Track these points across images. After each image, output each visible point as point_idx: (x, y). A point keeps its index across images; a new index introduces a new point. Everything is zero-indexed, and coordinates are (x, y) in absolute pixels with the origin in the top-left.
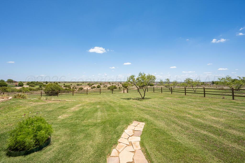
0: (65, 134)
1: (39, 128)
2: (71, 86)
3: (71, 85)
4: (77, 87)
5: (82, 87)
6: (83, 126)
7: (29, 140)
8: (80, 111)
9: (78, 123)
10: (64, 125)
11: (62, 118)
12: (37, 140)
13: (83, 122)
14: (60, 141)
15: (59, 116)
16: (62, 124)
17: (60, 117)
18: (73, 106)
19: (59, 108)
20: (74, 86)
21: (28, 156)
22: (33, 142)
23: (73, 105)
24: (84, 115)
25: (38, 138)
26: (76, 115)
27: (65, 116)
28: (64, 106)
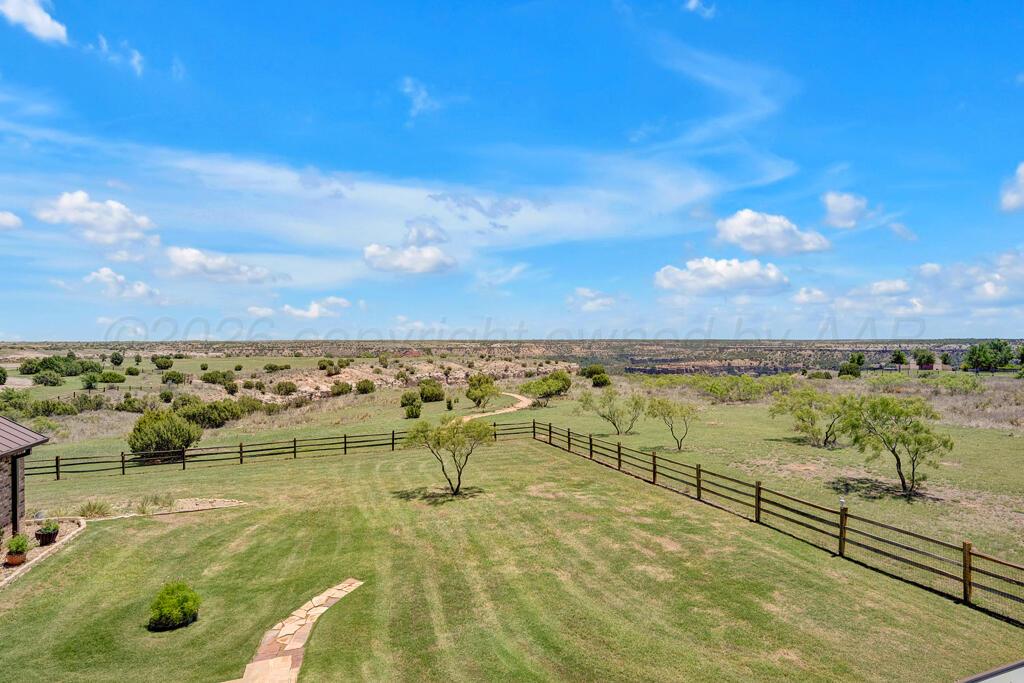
0: (218, 605)
1: (186, 600)
2: (236, 373)
3: (239, 368)
4: (266, 379)
5: (293, 381)
6: (249, 591)
7: (176, 613)
8: (251, 553)
9: (240, 585)
10: (214, 589)
11: (211, 575)
12: (185, 615)
13: (250, 583)
14: (212, 616)
15: (203, 568)
16: (211, 587)
17: (206, 572)
18: (233, 534)
19: (201, 545)
20: (253, 377)
21: (175, 632)
22: (180, 615)
23: (235, 532)
24: (255, 564)
25: (185, 610)
26: (239, 565)
27: (216, 568)
28: (213, 537)
